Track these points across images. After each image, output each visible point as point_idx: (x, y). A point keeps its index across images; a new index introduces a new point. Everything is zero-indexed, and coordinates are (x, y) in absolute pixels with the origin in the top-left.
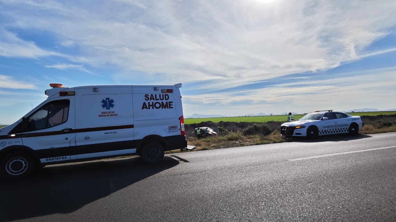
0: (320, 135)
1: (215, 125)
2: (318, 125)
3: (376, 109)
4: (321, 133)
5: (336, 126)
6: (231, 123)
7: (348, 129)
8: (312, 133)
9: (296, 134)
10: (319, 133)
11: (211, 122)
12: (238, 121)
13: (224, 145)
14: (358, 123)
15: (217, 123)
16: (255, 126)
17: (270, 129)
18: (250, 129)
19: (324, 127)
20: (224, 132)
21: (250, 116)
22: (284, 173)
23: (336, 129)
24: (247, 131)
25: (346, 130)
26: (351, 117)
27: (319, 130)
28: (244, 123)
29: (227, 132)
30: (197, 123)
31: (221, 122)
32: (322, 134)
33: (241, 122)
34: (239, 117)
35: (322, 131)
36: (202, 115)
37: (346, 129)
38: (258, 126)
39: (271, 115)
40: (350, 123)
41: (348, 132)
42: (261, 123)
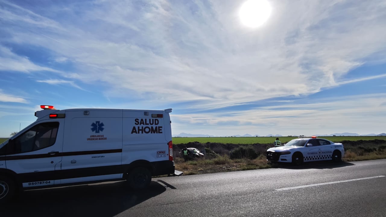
0: (305, 161)
1: (202, 146)
2: (302, 152)
3: (355, 134)
4: (305, 159)
5: (320, 153)
6: (217, 144)
7: (331, 156)
8: (297, 159)
9: (282, 160)
10: (304, 159)
11: (198, 143)
12: (225, 142)
13: (211, 169)
14: (341, 150)
15: (204, 144)
16: (242, 149)
17: (256, 152)
18: (236, 151)
19: (308, 154)
20: (210, 153)
21: (236, 136)
22: (271, 205)
23: (320, 156)
24: (233, 153)
25: (330, 157)
26: (334, 144)
27: (304, 156)
28: (231, 144)
29: (214, 153)
30: (185, 143)
31: (208, 143)
32: (307, 161)
33: (227, 144)
34: (226, 137)
35: (307, 157)
36: (189, 134)
37: (330, 155)
38: (244, 148)
39: (257, 136)
40: (333, 150)
41: (331, 159)
42: (247, 145)
